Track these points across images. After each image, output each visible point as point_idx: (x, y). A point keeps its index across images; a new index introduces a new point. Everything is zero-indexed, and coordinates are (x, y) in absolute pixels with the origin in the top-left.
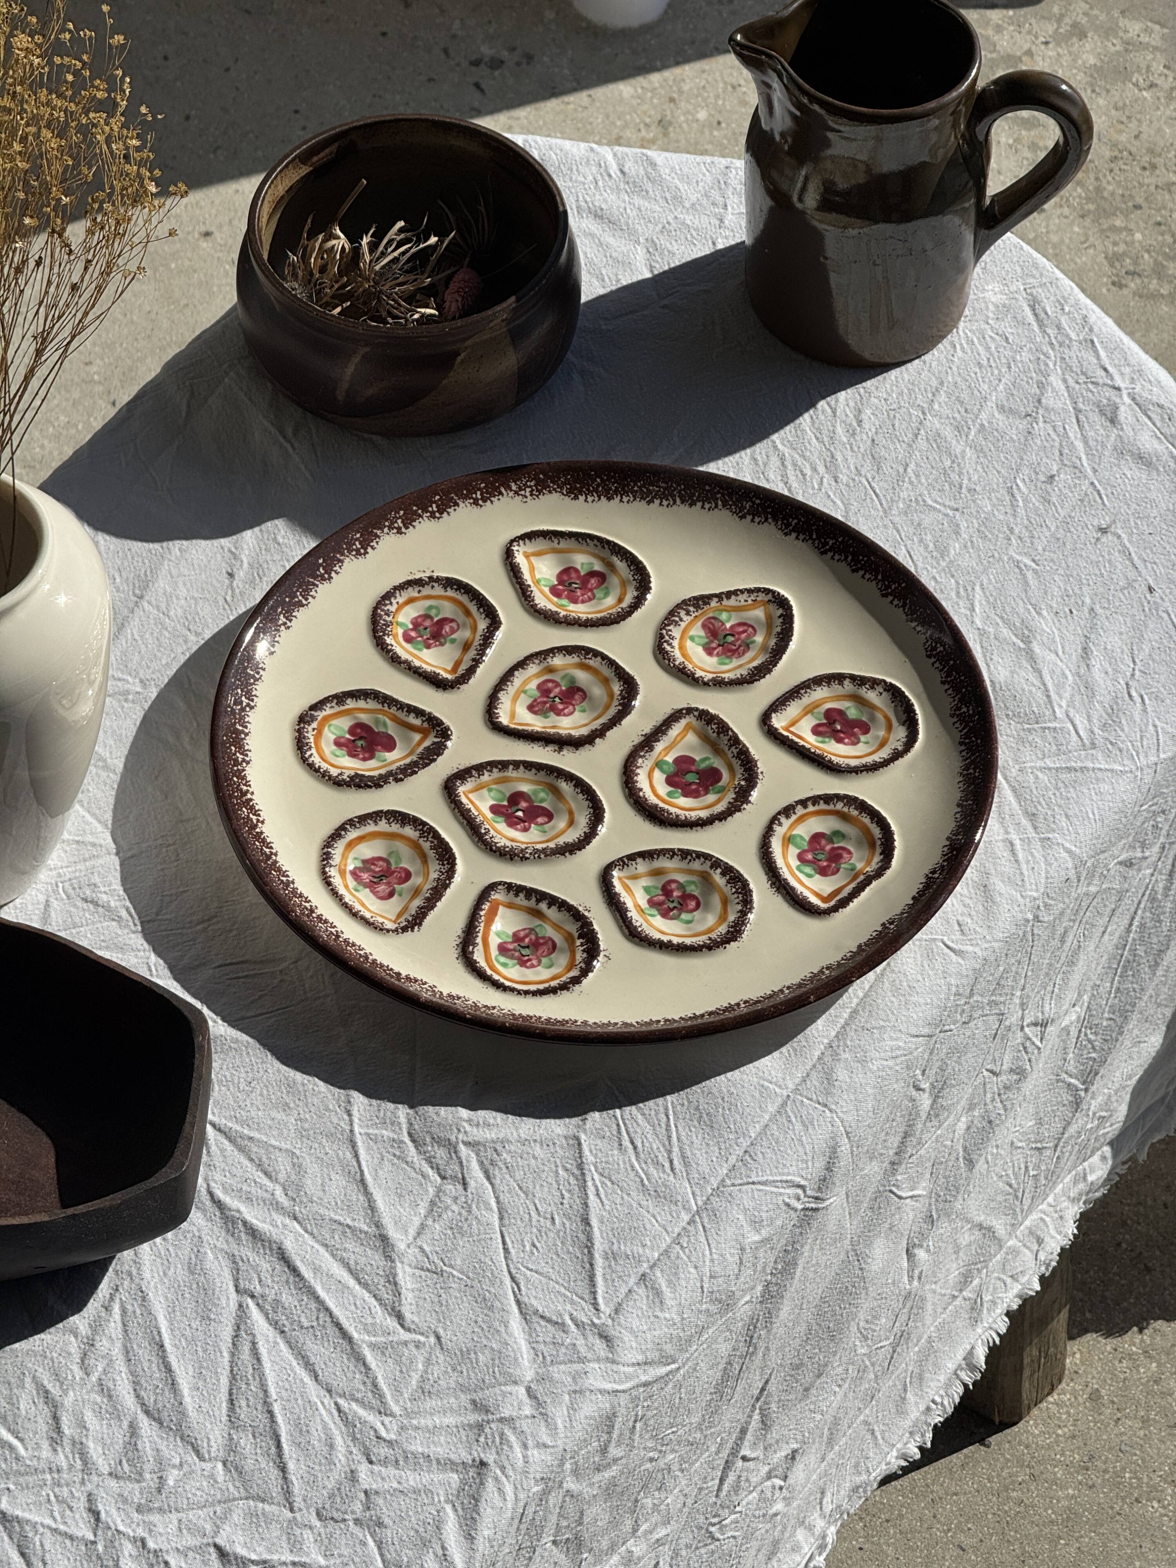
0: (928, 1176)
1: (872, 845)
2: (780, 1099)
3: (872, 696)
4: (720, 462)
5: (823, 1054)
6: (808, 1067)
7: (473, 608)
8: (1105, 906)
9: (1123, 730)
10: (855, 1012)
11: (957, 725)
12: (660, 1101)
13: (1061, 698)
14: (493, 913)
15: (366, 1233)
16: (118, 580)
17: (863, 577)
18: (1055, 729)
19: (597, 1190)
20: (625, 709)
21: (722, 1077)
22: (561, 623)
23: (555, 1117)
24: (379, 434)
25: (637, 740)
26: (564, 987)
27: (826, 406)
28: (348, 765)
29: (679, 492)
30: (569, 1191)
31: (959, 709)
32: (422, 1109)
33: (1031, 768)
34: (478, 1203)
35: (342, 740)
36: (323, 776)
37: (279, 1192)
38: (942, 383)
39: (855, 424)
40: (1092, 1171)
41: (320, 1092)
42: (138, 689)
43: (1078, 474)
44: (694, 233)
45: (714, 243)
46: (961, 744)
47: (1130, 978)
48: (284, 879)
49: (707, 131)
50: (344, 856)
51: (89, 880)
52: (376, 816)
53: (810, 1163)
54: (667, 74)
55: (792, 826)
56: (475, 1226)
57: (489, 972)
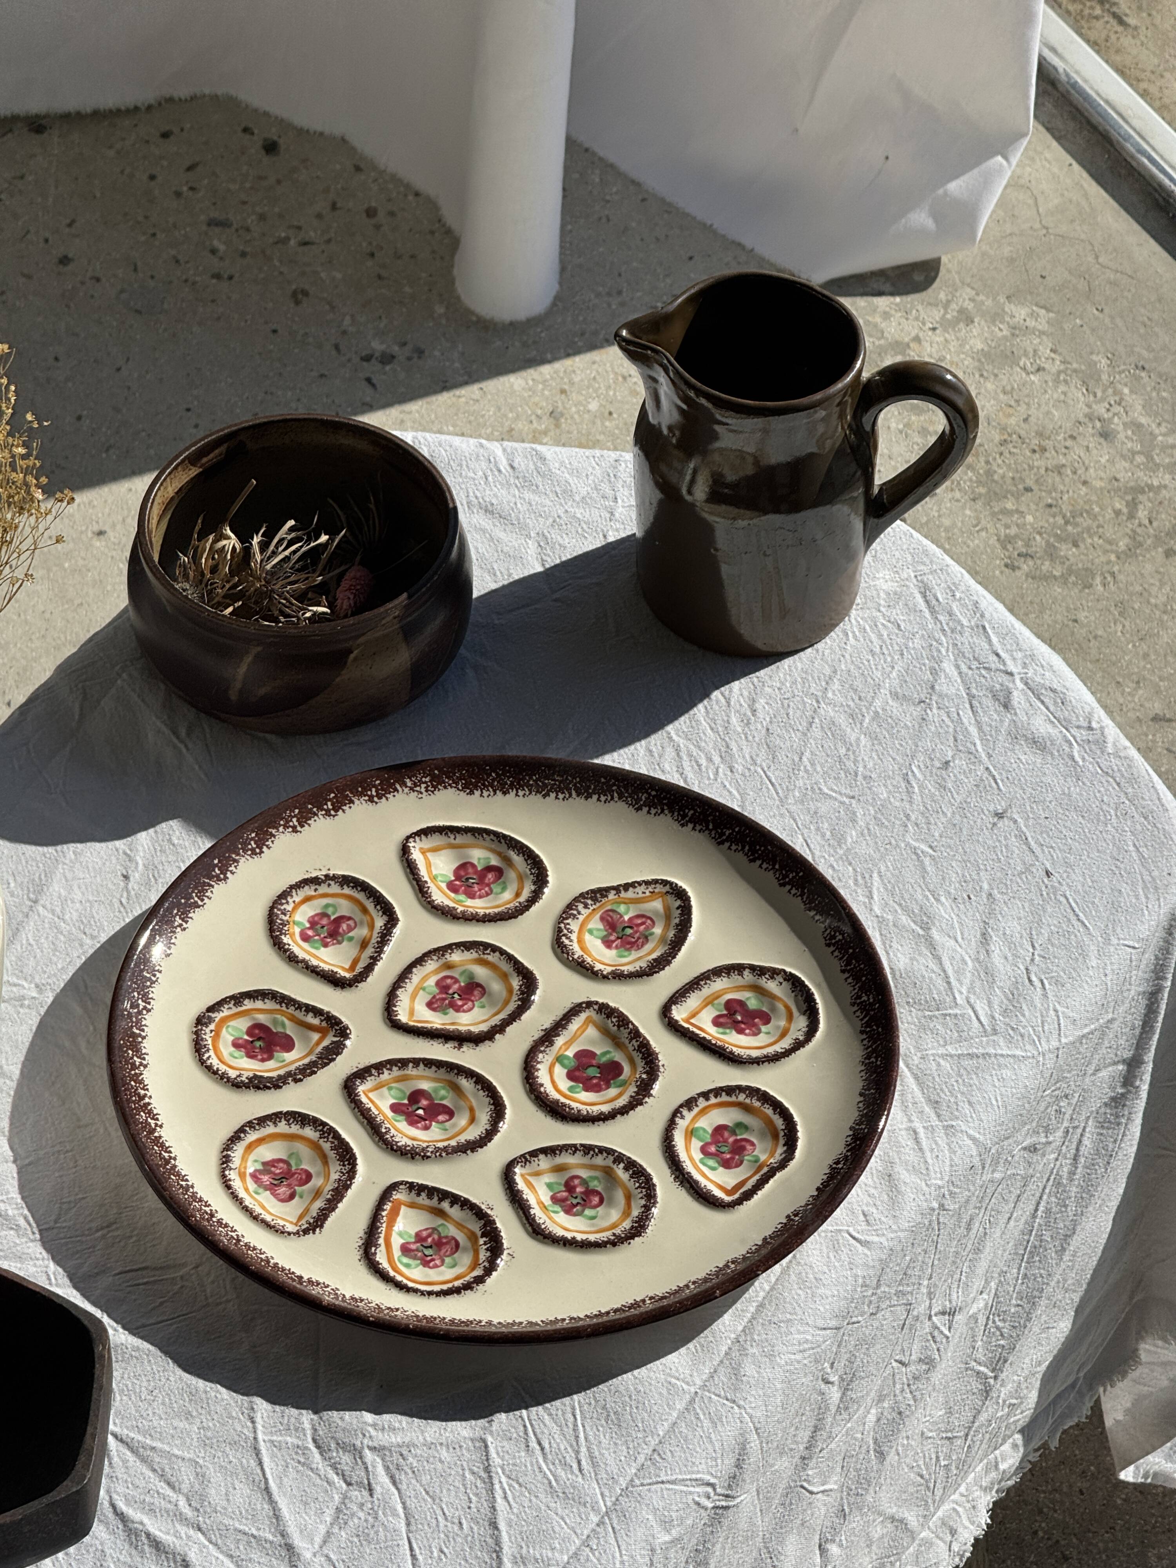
0: (839, 1470)
1: (775, 1136)
2: (688, 1396)
3: (772, 986)
4: (615, 754)
5: (730, 1349)
6: (715, 1363)
7: (370, 905)
8: (1010, 1192)
9: (1024, 1015)
10: (761, 1305)
11: (858, 1013)
12: (567, 1400)
13: (961, 984)
14: (395, 1213)
15: (271, 1542)
16: (12, 885)
17: (760, 866)
18: (956, 1015)
19: (505, 1493)
20: (525, 1004)
21: (629, 1374)
22: (458, 918)
23: (461, 1420)
24: (271, 732)
25: (537, 1035)
26: (468, 1287)
27: (720, 697)
28: (247, 1066)
29: (575, 785)
30: (476, 1495)
31: (860, 997)
32: (326, 1415)
33: (933, 1055)
34: (384, 1509)
35: (240, 1041)
36: (221, 1078)
37: (182, 1503)
38: (835, 672)
39: (749, 714)
40: (1004, 1459)
41: (223, 1400)
42: (34, 994)
43: (973, 760)
44: (585, 526)
45: (605, 536)
46: (862, 1032)
47: (1037, 1264)
48: (184, 1183)
49: (598, 422)
50: (244, 1159)
52: (275, 1117)
53: (719, 1461)
54: (557, 365)
55: (694, 1119)
56: (381, 1534)
57: (392, 1273)
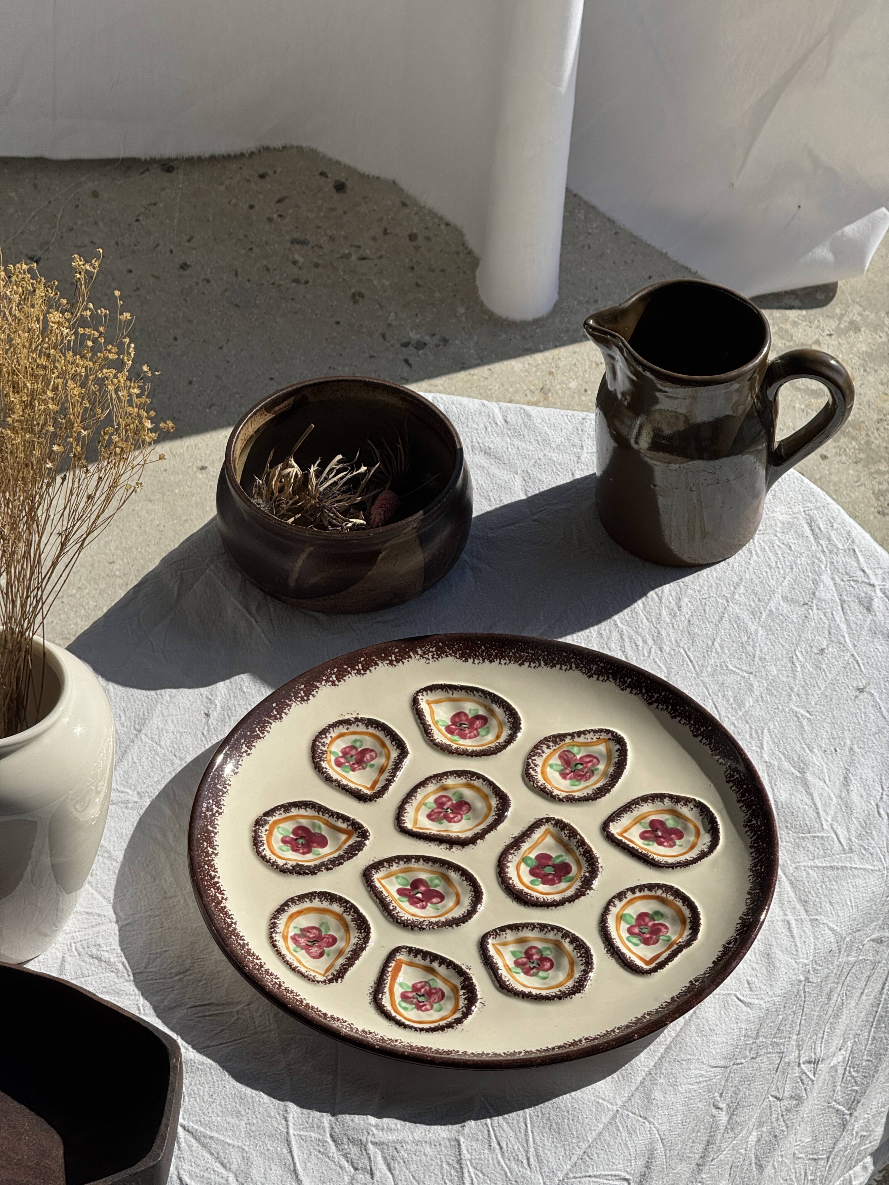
0: (727, 1176)
1: (684, 922)
2: (611, 1113)
3: (685, 811)
4: (575, 635)
5: (644, 1079)
6: (632, 1089)
7: (387, 741)
8: (862, 973)
9: (873, 839)
10: (669, 1048)
11: (749, 833)
12: (521, 1113)
13: (827, 814)
14: (398, 969)
16: (123, 718)
17: (680, 722)
18: (822, 837)
19: (472, 1180)
20: (500, 818)
21: (568, 1096)
22: (453, 753)
23: (441, 1125)
24: (320, 612)
25: (509, 841)
26: (450, 1026)
27: (654, 595)
28: (292, 857)
29: (543, 657)
30: (451, 1181)
31: (750, 821)
32: (341, 1117)
33: (804, 866)
35: (288, 839)
36: (272, 865)
37: (231, 1178)
38: (741, 580)
39: (676, 609)
40: (856, 1177)
41: (264, 1103)
42: (136, 799)
43: (843, 648)
44: (558, 467)
45: (573, 474)
46: (751, 847)
47: (883, 1029)
48: (241, 942)
49: (576, 397)
50: (287, 926)
51: (95, 941)
52: (311, 896)
53: (633, 1162)
54: (548, 354)
55: (623, 908)
57: (394, 1014)
